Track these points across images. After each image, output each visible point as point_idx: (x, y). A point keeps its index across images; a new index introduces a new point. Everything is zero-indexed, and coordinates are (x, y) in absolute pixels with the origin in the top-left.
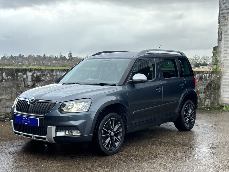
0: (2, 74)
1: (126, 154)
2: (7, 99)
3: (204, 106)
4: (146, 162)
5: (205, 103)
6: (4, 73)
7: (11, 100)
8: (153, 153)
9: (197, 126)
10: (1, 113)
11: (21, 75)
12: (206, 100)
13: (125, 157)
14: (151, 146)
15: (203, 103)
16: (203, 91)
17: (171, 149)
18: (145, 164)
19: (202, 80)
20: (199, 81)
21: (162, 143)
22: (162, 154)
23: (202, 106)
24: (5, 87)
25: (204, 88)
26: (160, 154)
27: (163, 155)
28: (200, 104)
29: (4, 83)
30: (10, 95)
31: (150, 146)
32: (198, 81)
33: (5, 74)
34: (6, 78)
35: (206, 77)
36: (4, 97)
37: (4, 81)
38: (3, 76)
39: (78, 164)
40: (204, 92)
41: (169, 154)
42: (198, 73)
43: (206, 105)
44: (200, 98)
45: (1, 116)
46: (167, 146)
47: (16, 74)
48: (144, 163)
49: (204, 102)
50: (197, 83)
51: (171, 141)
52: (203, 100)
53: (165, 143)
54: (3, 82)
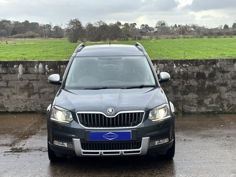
0: (45, 66)
2: (51, 92)
6: (46, 66)
7: (54, 93)
10: (45, 106)
11: (64, 67)
29: (47, 75)
30: (53, 88)
33: (48, 67)
34: (49, 70)
36: (47, 89)
37: (46, 73)
38: (45, 69)
47: (58, 67)
54: (45, 74)
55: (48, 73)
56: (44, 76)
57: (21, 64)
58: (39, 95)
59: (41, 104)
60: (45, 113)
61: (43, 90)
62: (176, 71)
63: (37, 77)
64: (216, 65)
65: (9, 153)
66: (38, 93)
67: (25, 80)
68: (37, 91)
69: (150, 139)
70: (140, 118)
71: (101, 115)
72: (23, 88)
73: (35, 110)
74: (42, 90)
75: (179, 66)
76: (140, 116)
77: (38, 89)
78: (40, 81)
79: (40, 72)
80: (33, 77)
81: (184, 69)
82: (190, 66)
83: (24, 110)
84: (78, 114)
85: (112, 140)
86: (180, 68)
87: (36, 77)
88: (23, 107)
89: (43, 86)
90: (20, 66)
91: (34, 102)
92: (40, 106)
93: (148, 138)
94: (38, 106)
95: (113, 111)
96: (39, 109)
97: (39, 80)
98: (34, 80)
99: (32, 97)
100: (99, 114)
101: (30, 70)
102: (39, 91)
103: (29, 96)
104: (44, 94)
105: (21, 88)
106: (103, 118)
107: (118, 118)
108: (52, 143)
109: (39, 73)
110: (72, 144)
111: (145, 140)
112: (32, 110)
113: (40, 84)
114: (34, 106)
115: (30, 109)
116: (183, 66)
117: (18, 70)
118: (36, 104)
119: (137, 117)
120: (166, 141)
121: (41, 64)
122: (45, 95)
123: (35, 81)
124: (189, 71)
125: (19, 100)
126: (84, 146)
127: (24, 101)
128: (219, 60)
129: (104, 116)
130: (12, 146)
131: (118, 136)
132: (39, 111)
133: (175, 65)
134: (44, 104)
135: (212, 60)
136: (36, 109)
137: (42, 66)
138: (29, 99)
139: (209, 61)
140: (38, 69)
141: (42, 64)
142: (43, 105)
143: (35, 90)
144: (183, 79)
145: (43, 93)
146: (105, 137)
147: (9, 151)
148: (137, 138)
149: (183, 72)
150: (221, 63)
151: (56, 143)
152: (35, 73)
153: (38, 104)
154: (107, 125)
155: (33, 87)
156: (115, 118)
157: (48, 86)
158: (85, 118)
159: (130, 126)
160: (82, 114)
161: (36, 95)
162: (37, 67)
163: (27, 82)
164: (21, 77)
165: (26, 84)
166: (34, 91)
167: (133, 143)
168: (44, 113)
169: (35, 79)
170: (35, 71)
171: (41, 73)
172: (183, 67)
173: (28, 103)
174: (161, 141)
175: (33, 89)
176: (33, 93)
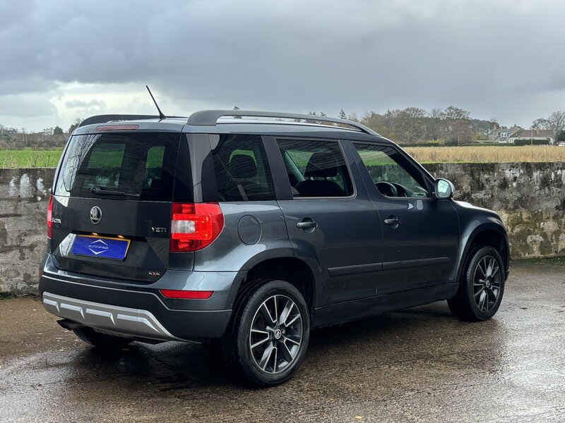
0: (36, 182)
1: (319, 390)
3: (556, 252)
4: (366, 414)
5: (557, 245)
6: (40, 181)
8: (388, 387)
9: (524, 309)
10: (34, 279)
12: (561, 237)
13: (314, 397)
14: (390, 367)
15: (552, 244)
16: (552, 215)
17: (437, 376)
18: (360, 417)
19: (548, 185)
20: (540, 189)
21: (418, 358)
22: (412, 390)
23: (551, 252)
24: (43, 215)
25: (554, 205)
26: (406, 389)
27: (413, 393)
28: (545, 247)
29: (41, 204)
31: (387, 366)
32: (538, 188)
33: (43, 182)
34: (45, 191)
35: (560, 179)
36: (41, 237)
37: (39, 198)
38: (36, 188)
39: (194, 416)
40: (556, 218)
41: (430, 391)
42: (537, 169)
43: (559, 249)
44: (544, 231)
45: (35, 286)
46: (430, 367)
48: (358, 415)
49: (555, 243)
50: (537, 193)
51: (445, 352)
52: (554, 238)
53: (427, 357)
54: (37, 201)
55: (43, 197)
56: (33, 205)
58: (21, 252)
59: (25, 275)
60: (34, 295)
61: (29, 241)
63: (16, 208)
64: (381, 176)
66: (18, 246)
68: (15, 243)
73: (9, 290)
74: (27, 239)
77: (19, 236)
78: (24, 217)
80: (6, 208)
87: (12, 208)
89: (30, 230)
91: (7, 271)
92: (22, 279)
94: (18, 278)
96: (20, 287)
97: (19, 215)
98: (7, 216)
99: (2, 259)
102: (21, 242)
104: (32, 250)
109: (19, 199)
112: (3, 290)
113: (24, 225)
114: (7, 280)
118: (12, 274)
121: (25, 175)
122: (36, 252)
123: (11, 219)
128: (387, 169)
132: (20, 293)
134: (34, 273)
135: (376, 166)
136: (12, 288)
137: (28, 181)
139: (371, 169)
140: (19, 188)
141: (28, 176)
142: (30, 275)
143: (11, 239)
145: (32, 247)
150: (391, 172)
152: (9, 200)
153: (18, 274)
155: (4, 233)
157: (42, 228)
161: (13, 253)
162: (15, 183)
166: (6, 243)
168: (32, 294)
169: (12, 212)
171: (25, 199)
175: (6, 237)
176: (3, 247)
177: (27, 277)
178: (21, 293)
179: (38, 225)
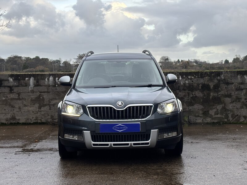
0: (55, 79)
24: (58, 92)
29: (57, 88)
34: (59, 83)
36: (57, 101)
37: (57, 86)
38: (55, 81)
45: (55, 121)
54: (56, 86)
55: (58, 85)
56: (54, 88)
57: (33, 77)
58: (50, 107)
59: (51, 116)
60: (55, 124)
62: (182, 83)
63: (48, 89)
64: (220, 76)
65: (20, 153)
66: (49, 104)
67: (36, 92)
68: (47, 103)
69: (159, 131)
70: (149, 111)
71: (111, 108)
72: (33, 100)
73: (45, 122)
74: (52, 101)
75: (185, 78)
76: (149, 109)
77: (49, 100)
78: (51, 93)
79: (51, 85)
80: (44, 89)
81: (189, 81)
82: (195, 77)
83: (35, 121)
84: (88, 107)
85: (122, 132)
86: (186, 80)
87: (46, 89)
88: (34, 119)
89: (53, 98)
90: (31, 78)
91: (44, 114)
92: (50, 117)
93: (157, 130)
94: (48, 117)
95: (122, 104)
96: (49, 120)
97: (49, 92)
98: (44, 92)
99: (42, 109)
100: (109, 107)
101: (41, 82)
103: (40, 108)
104: (54, 106)
105: (32, 100)
106: (113, 111)
107: (128, 110)
108: (63, 137)
109: (49, 86)
110: (83, 136)
111: (154, 132)
112: (43, 121)
113: (51, 96)
114: (44, 117)
115: (41, 120)
116: (188, 77)
117: (30, 83)
118: (46, 115)
119: (146, 109)
120: (174, 134)
121: (51, 76)
122: (56, 107)
123: (46, 93)
124: (195, 83)
125: (30, 112)
126: (94, 138)
127: (35, 112)
128: (223, 73)
129: (114, 109)
130: (23, 148)
131: (127, 128)
133: (180, 76)
134: (55, 115)
135: (217, 72)
136: (46, 120)
137: (52, 79)
138: (40, 110)
139: (214, 73)
140: (49, 81)
141: (52, 76)
143: (46, 101)
144: (189, 91)
146: (114, 129)
147: (20, 151)
148: (146, 130)
149: (189, 83)
150: (226, 75)
151: (67, 136)
152: (46, 86)
153: (49, 115)
154: (117, 118)
155: (43, 99)
156: (124, 111)
157: (58, 97)
158: (95, 110)
159: (139, 118)
160: (93, 107)
161: (46, 107)
162: (47, 79)
163: (38, 94)
164: (32, 89)
165: (37, 96)
166: (44, 103)
167: (142, 135)
168: (53, 124)
169: (46, 91)
170: (46, 83)
172: (189, 79)
173: (39, 114)
174: (170, 134)
175: (44, 101)
176: (43, 104)
177: (52, 117)
178: (50, 123)
179: (56, 96)
